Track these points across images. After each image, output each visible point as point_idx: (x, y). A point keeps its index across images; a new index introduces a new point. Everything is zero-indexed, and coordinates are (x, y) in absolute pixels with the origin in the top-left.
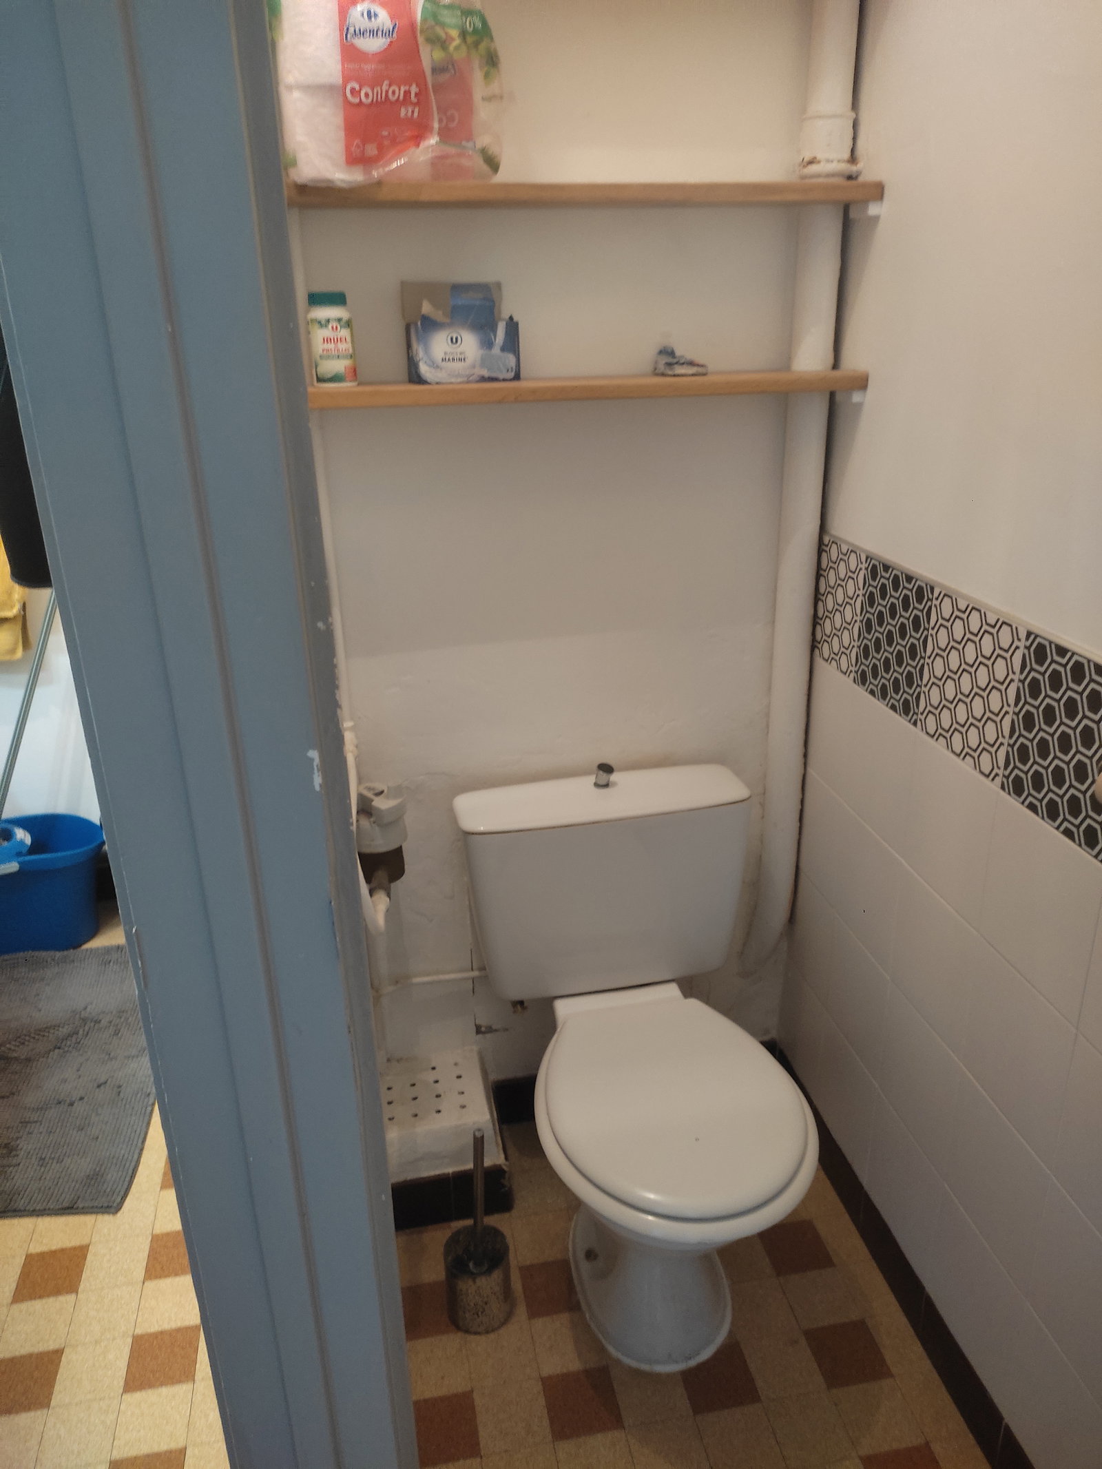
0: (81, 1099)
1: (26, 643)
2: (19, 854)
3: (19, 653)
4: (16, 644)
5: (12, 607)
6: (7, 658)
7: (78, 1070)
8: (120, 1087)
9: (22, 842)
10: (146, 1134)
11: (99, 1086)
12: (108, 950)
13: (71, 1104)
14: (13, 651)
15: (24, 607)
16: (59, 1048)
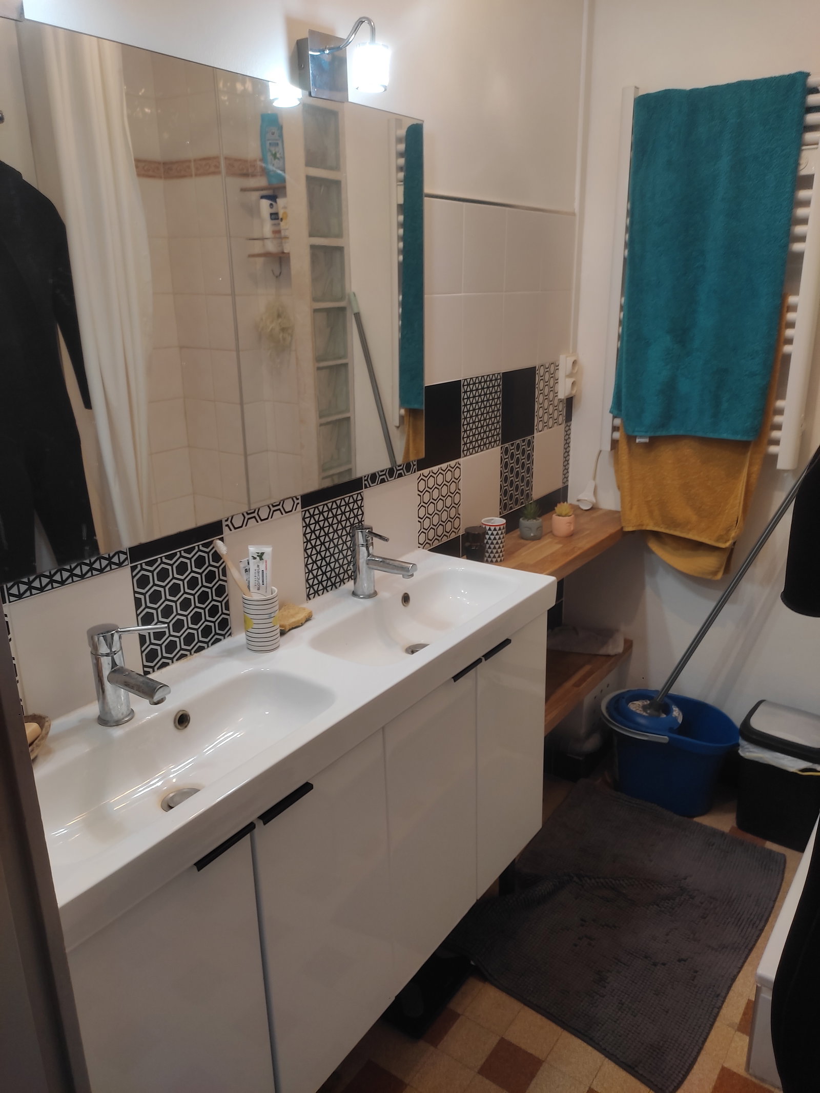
0: (664, 964)
1: (727, 570)
2: (671, 730)
3: (719, 576)
4: (719, 568)
5: (726, 542)
6: (709, 577)
7: (667, 935)
8: (696, 972)
9: (676, 719)
10: (708, 1034)
11: (679, 961)
12: (715, 833)
13: (655, 964)
14: (715, 573)
15: (734, 543)
16: (658, 905)
